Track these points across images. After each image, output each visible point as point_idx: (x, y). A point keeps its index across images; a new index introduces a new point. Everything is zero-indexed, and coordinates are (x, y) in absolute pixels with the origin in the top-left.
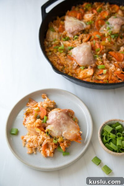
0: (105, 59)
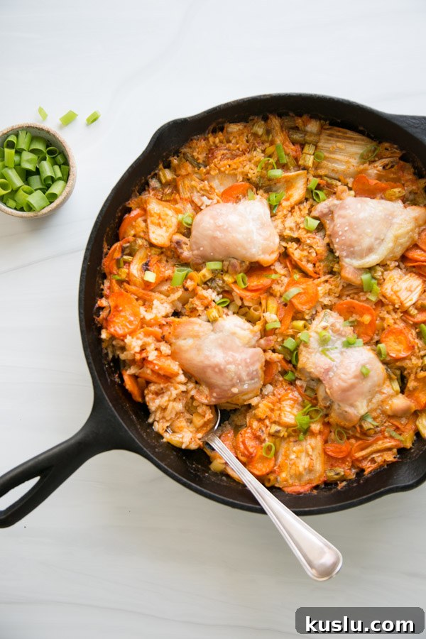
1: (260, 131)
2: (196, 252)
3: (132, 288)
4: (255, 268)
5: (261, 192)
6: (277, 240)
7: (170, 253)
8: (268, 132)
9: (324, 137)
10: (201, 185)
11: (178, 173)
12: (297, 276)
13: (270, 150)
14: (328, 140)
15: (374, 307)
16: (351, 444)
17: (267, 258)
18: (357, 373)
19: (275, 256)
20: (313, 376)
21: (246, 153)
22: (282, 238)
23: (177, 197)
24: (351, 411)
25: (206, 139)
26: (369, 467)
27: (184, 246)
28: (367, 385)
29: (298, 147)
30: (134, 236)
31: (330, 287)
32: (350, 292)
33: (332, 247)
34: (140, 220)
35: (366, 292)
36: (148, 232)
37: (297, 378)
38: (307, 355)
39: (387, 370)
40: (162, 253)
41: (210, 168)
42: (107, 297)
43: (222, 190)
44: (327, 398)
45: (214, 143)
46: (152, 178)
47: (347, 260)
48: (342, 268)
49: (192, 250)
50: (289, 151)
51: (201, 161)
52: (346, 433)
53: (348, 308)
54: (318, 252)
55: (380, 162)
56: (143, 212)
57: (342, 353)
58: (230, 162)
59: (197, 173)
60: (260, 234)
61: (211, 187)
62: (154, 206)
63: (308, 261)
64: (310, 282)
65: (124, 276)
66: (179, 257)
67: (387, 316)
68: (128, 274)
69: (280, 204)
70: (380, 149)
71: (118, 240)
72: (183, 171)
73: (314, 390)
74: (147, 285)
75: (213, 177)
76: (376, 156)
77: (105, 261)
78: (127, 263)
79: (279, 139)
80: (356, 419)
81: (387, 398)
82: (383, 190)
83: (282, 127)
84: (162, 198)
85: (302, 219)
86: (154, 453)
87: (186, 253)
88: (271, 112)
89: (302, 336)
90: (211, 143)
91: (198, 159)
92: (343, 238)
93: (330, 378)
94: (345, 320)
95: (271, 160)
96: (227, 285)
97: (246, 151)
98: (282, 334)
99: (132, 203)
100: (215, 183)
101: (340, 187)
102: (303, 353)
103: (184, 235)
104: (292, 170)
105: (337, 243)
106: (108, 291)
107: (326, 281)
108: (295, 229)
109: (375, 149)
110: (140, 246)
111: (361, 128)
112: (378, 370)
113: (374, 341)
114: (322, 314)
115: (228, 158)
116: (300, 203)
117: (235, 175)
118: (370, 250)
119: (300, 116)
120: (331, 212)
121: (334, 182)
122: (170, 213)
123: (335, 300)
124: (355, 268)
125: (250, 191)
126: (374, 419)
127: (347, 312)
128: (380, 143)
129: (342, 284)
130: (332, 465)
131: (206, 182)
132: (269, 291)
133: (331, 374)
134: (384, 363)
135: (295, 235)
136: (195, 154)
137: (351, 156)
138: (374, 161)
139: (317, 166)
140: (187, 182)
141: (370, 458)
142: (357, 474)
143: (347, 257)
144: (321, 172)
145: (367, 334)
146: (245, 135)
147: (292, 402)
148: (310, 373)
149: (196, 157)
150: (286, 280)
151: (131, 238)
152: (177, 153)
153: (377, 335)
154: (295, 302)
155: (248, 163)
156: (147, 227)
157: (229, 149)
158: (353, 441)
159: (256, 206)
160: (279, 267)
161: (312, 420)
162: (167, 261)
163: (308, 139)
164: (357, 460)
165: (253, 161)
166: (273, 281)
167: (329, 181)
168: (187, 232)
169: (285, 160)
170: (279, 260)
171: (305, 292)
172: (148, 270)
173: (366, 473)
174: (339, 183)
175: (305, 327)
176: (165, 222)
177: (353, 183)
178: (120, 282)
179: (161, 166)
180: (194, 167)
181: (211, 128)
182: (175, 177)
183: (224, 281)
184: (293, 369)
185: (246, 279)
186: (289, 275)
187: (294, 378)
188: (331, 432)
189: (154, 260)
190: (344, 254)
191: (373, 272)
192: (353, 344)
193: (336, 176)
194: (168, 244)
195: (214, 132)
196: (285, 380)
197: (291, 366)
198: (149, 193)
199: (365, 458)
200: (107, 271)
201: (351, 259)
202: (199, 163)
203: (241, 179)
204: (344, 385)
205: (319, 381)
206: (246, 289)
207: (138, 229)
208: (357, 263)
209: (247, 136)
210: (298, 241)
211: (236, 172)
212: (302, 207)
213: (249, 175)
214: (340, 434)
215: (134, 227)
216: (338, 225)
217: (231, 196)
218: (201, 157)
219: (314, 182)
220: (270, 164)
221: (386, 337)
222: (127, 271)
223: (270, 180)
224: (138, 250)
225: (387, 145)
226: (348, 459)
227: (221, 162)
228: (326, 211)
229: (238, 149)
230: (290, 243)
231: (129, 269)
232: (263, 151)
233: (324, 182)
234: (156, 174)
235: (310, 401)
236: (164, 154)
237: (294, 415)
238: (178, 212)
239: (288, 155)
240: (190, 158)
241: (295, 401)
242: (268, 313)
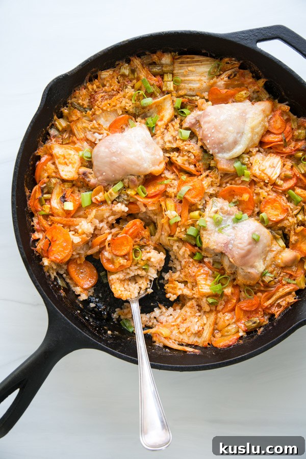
0: (114, 209)
1: (127, 72)
2: (100, 178)
3: (57, 219)
4: (150, 179)
5: (139, 119)
6: (161, 153)
7: (80, 184)
8: (133, 71)
9: (177, 65)
10: (91, 125)
11: (71, 119)
12: (184, 177)
13: (138, 85)
14: (181, 67)
15: (249, 186)
16: (259, 297)
17: (158, 168)
18: (251, 240)
19: (163, 165)
20: (217, 251)
21: (120, 92)
22: (165, 150)
23: (74, 139)
24: (252, 271)
25: (86, 88)
26: (277, 311)
27: (90, 175)
28: (259, 248)
29: (159, 78)
30: (48, 177)
31: (211, 179)
32: (227, 180)
33: (205, 148)
34: (50, 163)
35: (240, 177)
36: (58, 171)
37: (204, 257)
38: (208, 237)
39: (272, 233)
40: (73, 185)
41: (95, 109)
42: (38, 231)
43: (108, 125)
44: (232, 266)
45: (93, 89)
46: (51, 128)
47: (220, 155)
48: (217, 162)
49: (97, 177)
50: (152, 82)
51: (86, 106)
52: (252, 289)
53: (230, 192)
54: (196, 155)
55: (225, 74)
56: (50, 157)
57: (234, 228)
58: (109, 101)
59: (85, 116)
60: (147, 152)
61: (99, 124)
62: (58, 150)
63: (190, 164)
64: (195, 179)
65: (47, 211)
66: (87, 185)
67: (261, 191)
68: (51, 208)
69: (156, 125)
70: (222, 64)
71: (35, 184)
72: (74, 117)
73: (220, 263)
74: (68, 213)
75: (99, 116)
76: (220, 70)
77: (30, 203)
78: (48, 200)
79: (143, 75)
80: (258, 276)
81: (277, 254)
82: (233, 96)
83: (142, 65)
84: (62, 142)
85: (177, 132)
86: (107, 345)
87: (93, 181)
88: (132, 55)
89: (200, 222)
90: (91, 90)
91: (83, 104)
92: (213, 138)
93: (230, 250)
94: (229, 203)
95: (142, 92)
96: (131, 197)
97: (119, 90)
98: (183, 225)
99: (39, 152)
100: (102, 121)
101: (200, 101)
102: (204, 236)
103: (87, 167)
104: (159, 96)
105: (208, 144)
106: (38, 226)
107: (207, 176)
108: (173, 142)
109: (219, 65)
110: (55, 184)
111: (204, 51)
112: (265, 234)
113: (256, 213)
114: (211, 202)
115: (107, 99)
116: (172, 120)
117: (116, 110)
118: (235, 143)
119: (154, 52)
120: (198, 122)
121: (194, 98)
122: (72, 152)
123: (218, 189)
124: (227, 160)
125: (130, 121)
126: (271, 273)
127: (229, 196)
128: (221, 59)
129: (220, 175)
130: (248, 317)
131: (94, 122)
132: (165, 194)
133: (230, 246)
134: (268, 227)
135: (175, 146)
136: (80, 101)
137: (202, 74)
138: (220, 75)
139: (177, 89)
140: (79, 125)
141: (276, 304)
142: (270, 319)
143: (219, 152)
144: (182, 93)
145: (248, 209)
146: (116, 78)
147: (205, 276)
148: (214, 249)
149: (81, 104)
150: (176, 183)
151: (46, 180)
152: (65, 104)
153: (257, 207)
154: (188, 197)
155: (124, 99)
156: (57, 168)
157: (106, 92)
158: (259, 294)
159: (138, 131)
160: (168, 174)
161: (224, 286)
162: (79, 191)
163: (165, 69)
164: (267, 308)
165: (127, 97)
166: (166, 185)
167: (190, 98)
168: (90, 164)
169: (152, 89)
170: (166, 169)
171: (194, 188)
172: (65, 201)
173: (276, 316)
174: (198, 98)
175: (200, 215)
176: (70, 160)
177: (208, 95)
178: (46, 217)
179: (55, 117)
180: (82, 112)
181: (87, 78)
182: (69, 123)
183: (128, 195)
184: (200, 250)
185: (145, 189)
186: (178, 177)
187: (201, 257)
188: (241, 291)
189: (69, 191)
190: (217, 151)
191: (241, 160)
192: (241, 219)
193: (194, 93)
194: (77, 176)
195: (91, 80)
196: (195, 260)
197: (197, 248)
198: (51, 140)
199: (272, 305)
200: (33, 210)
201: (223, 154)
202: (85, 108)
203: (121, 113)
204: (243, 252)
205: (222, 254)
206: (147, 197)
207: (50, 171)
208: (228, 155)
209: (117, 78)
210: (177, 150)
211: (116, 108)
212: (174, 123)
213: (127, 108)
214: (248, 292)
215: (46, 171)
216: (206, 129)
217: (117, 128)
218: (86, 103)
219: (178, 102)
220: (141, 95)
221: (265, 207)
222: (49, 206)
223: (144, 108)
224: (54, 188)
225: (227, 60)
226: (260, 309)
227: (102, 103)
228: (193, 121)
229: (113, 90)
230: (172, 153)
231: (50, 204)
232: (133, 87)
233: (187, 100)
234: (53, 125)
235: (219, 272)
236: (56, 107)
237: (208, 285)
238: (78, 150)
239: (153, 85)
240: (77, 106)
241: (207, 274)
242: (168, 211)
